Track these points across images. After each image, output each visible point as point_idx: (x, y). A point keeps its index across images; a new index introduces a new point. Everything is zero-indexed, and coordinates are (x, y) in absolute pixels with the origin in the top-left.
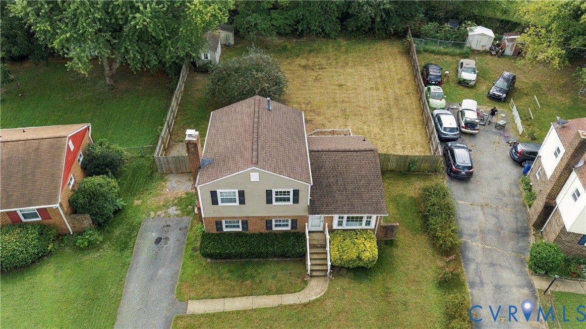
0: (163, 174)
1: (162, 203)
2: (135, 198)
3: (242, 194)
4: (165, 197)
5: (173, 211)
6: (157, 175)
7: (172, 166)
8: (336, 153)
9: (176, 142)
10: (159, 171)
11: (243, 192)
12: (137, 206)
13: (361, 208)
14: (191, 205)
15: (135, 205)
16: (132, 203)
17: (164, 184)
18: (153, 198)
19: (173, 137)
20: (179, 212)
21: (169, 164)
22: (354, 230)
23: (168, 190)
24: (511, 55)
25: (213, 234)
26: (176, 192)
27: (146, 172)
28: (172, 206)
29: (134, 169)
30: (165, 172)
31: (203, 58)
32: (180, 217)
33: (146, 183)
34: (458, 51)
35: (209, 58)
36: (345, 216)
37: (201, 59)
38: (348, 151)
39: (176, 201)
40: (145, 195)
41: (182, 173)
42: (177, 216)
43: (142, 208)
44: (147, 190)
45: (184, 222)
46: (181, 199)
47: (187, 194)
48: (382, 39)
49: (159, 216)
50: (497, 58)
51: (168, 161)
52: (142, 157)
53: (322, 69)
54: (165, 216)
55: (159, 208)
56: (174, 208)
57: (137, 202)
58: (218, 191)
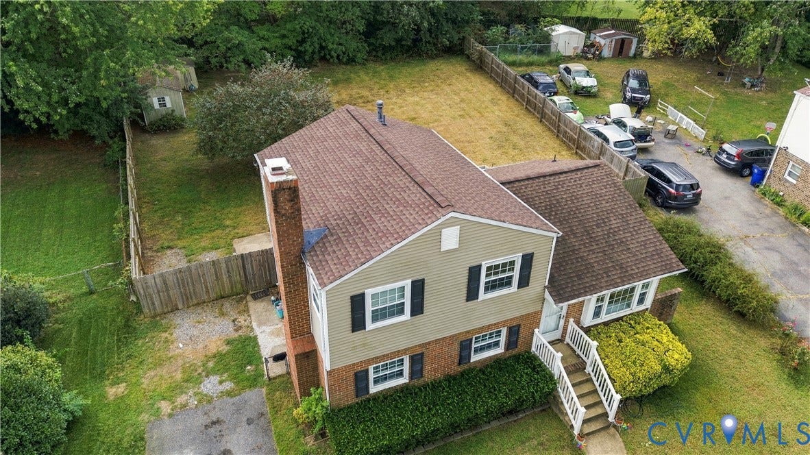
0: (154, 316)
1: (179, 376)
2: (107, 383)
3: (418, 288)
4: (180, 362)
5: (211, 386)
6: (142, 321)
7: (174, 293)
8: (542, 179)
9: (157, 251)
10: (146, 310)
11: (423, 281)
12: (117, 398)
13: (638, 268)
14: (250, 363)
15: (112, 398)
16: (103, 396)
17: (164, 335)
18: (152, 373)
19: (149, 243)
20: (228, 385)
21: (167, 290)
22: (621, 318)
23: (181, 346)
24: (611, 56)
25: (350, 407)
26: (201, 346)
27: (114, 320)
28: (207, 376)
29: (80, 321)
30: (159, 310)
31: (157, 106)
32: (235, 395)
33: (122, 343)
34: (544, 59)
35: (169, 105)
36: (607, 293)
37: (153, 107)
38: (561, 173)
39: (211, 364)
40: (128, 370)
41: (198, 304)
42: (229, 394)
43: (131, 400)
44: (130, 357)
45: (252, 403)
46: (219, 357)
47: (228, 343)
48: (432, 58)
49: (184, 406)
50: (596, 62)
51: (165, 284)
52: (91, 293)
53: (368, 102)
54: (199, 402)
55: (178, 388)
56: (215, 379)
57: (113, 392)
58: (369, 293)
